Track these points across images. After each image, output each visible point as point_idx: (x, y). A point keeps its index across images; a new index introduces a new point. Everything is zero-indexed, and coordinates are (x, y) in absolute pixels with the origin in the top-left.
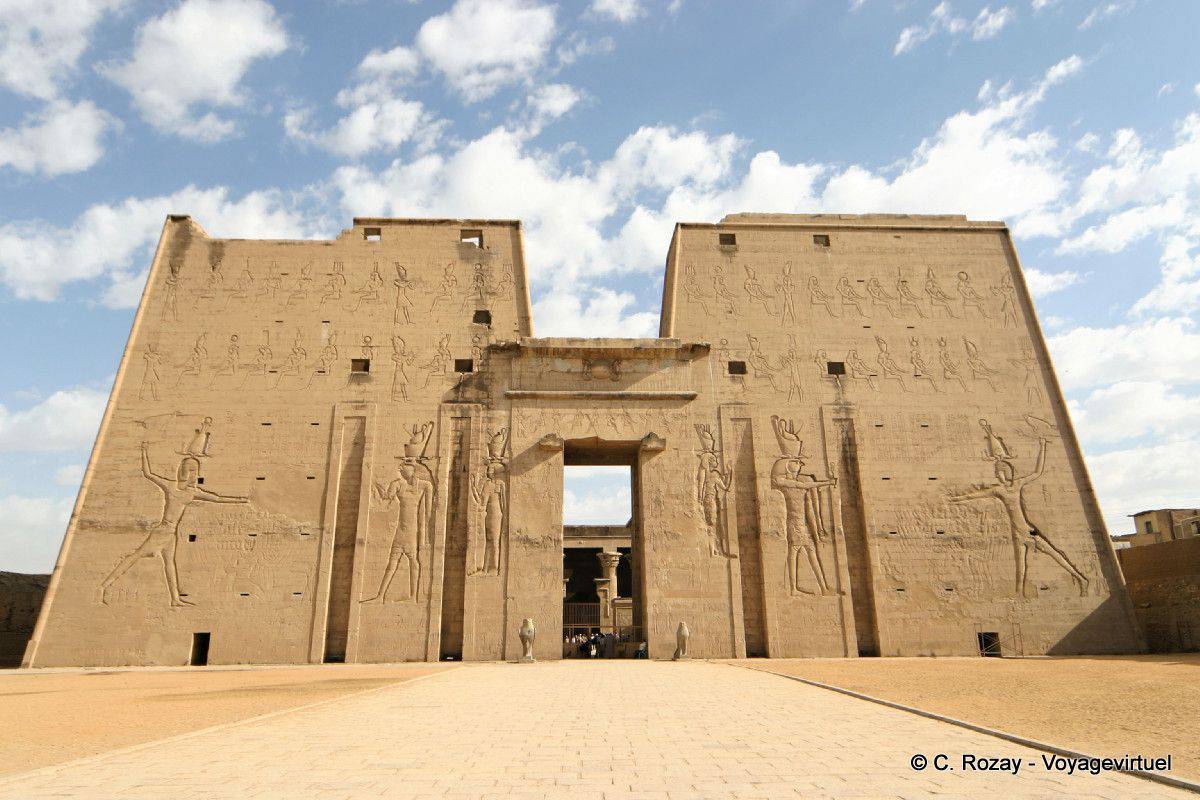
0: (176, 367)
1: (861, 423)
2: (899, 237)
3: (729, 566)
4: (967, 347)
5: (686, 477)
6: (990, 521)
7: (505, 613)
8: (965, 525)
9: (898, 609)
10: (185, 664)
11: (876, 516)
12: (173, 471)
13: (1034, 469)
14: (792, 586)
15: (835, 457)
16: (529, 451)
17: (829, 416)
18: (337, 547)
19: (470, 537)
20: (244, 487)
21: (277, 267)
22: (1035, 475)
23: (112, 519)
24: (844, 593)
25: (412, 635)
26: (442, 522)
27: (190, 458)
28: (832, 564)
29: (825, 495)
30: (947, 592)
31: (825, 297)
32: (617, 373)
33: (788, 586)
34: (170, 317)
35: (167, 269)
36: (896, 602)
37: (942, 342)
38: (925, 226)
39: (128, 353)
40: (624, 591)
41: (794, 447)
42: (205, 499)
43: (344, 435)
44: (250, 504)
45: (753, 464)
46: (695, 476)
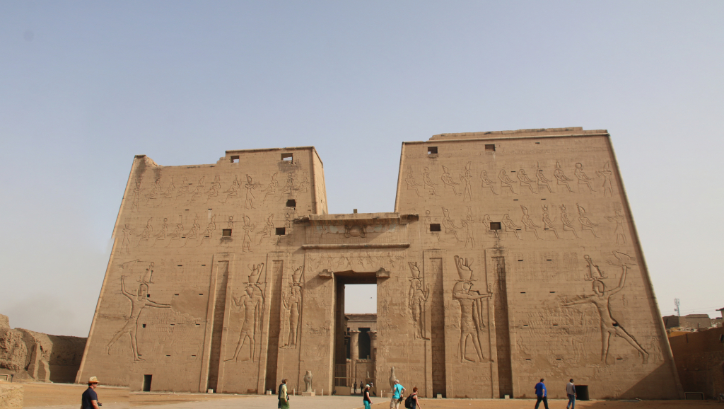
0: (138, 236)
1: (510, 258)
2: (538, 143)
3: (425, 345)
4: (579, 210)
5: (402, 293)
6: (588, 318)
7: (299, 369)
8: (571, 320)
9: (525, 372)
10: (140, 390)
11: (515, 315)
13: (618, 285)
14: (462, 356)
15: (492, 281)
16: (314, 278)
17: (490, 254)
18: (214, 331)
19: (281, 327)
20: (169, 299)
21: (187, 180)
22: (618, 289)
23: (112, 313)
24: (493, 361)
25: (251, 379)
26: (267, 318)
27: (143, 284)
28: (487, 344)
29: (485, 303)
30: (556, 361)
31: (491, 182)
32: (364, 233)
33: (460, 357)
34: (135, 210)
35: (134, 184)
36: (525, 367)
37: (563, 208)
38: (555, 135)
39: (116, 229)
41: (467, 275)
42: (150, 305)
43: (218, 271)
44: (171, 308)
45: (442, 285)
46: (407, 292)
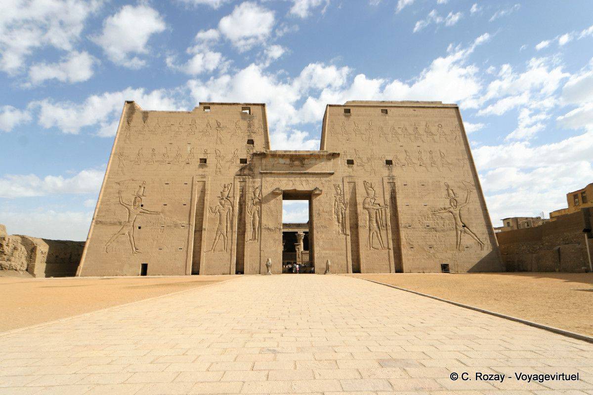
0: (131, 161)
1: (398, 184)
2: (415, 110)
3: (346, 239)
4: (440, 154)
5: (330, 204)
6: (447, 222)
7: (260, 256)
8: (437, 223)
9: (411, 255)
10: (138, 275)
11: (403, 219)
12: (131, 202)
13: (465, 202)
15: (388, 197)
16: (269, 194)
17: (386, 181)
18: (195, 231)
19: (247, 228)
20: (159, 208)
21: (169, 122)
22: (465, 204)
23: (108, 220)
24: (390, 249)
25: (225, 265)
26: (236, 221)
27: (138, 197)
29: (384, 212)
30: (429, 249)
31: (385, 134)
32: (303, 164)
33: (369, 247)
34: (128, 141)
35: (126, 123)
36: (410, 252)
37: (430, 152)
38: (426, 106)
39: (112, 156)
40: (306, 248)
41: (372, 193)
42: (144, 213)
43: (197, 188)
44: (161, 214)
45: (356, 200)
46: (333, 204)
